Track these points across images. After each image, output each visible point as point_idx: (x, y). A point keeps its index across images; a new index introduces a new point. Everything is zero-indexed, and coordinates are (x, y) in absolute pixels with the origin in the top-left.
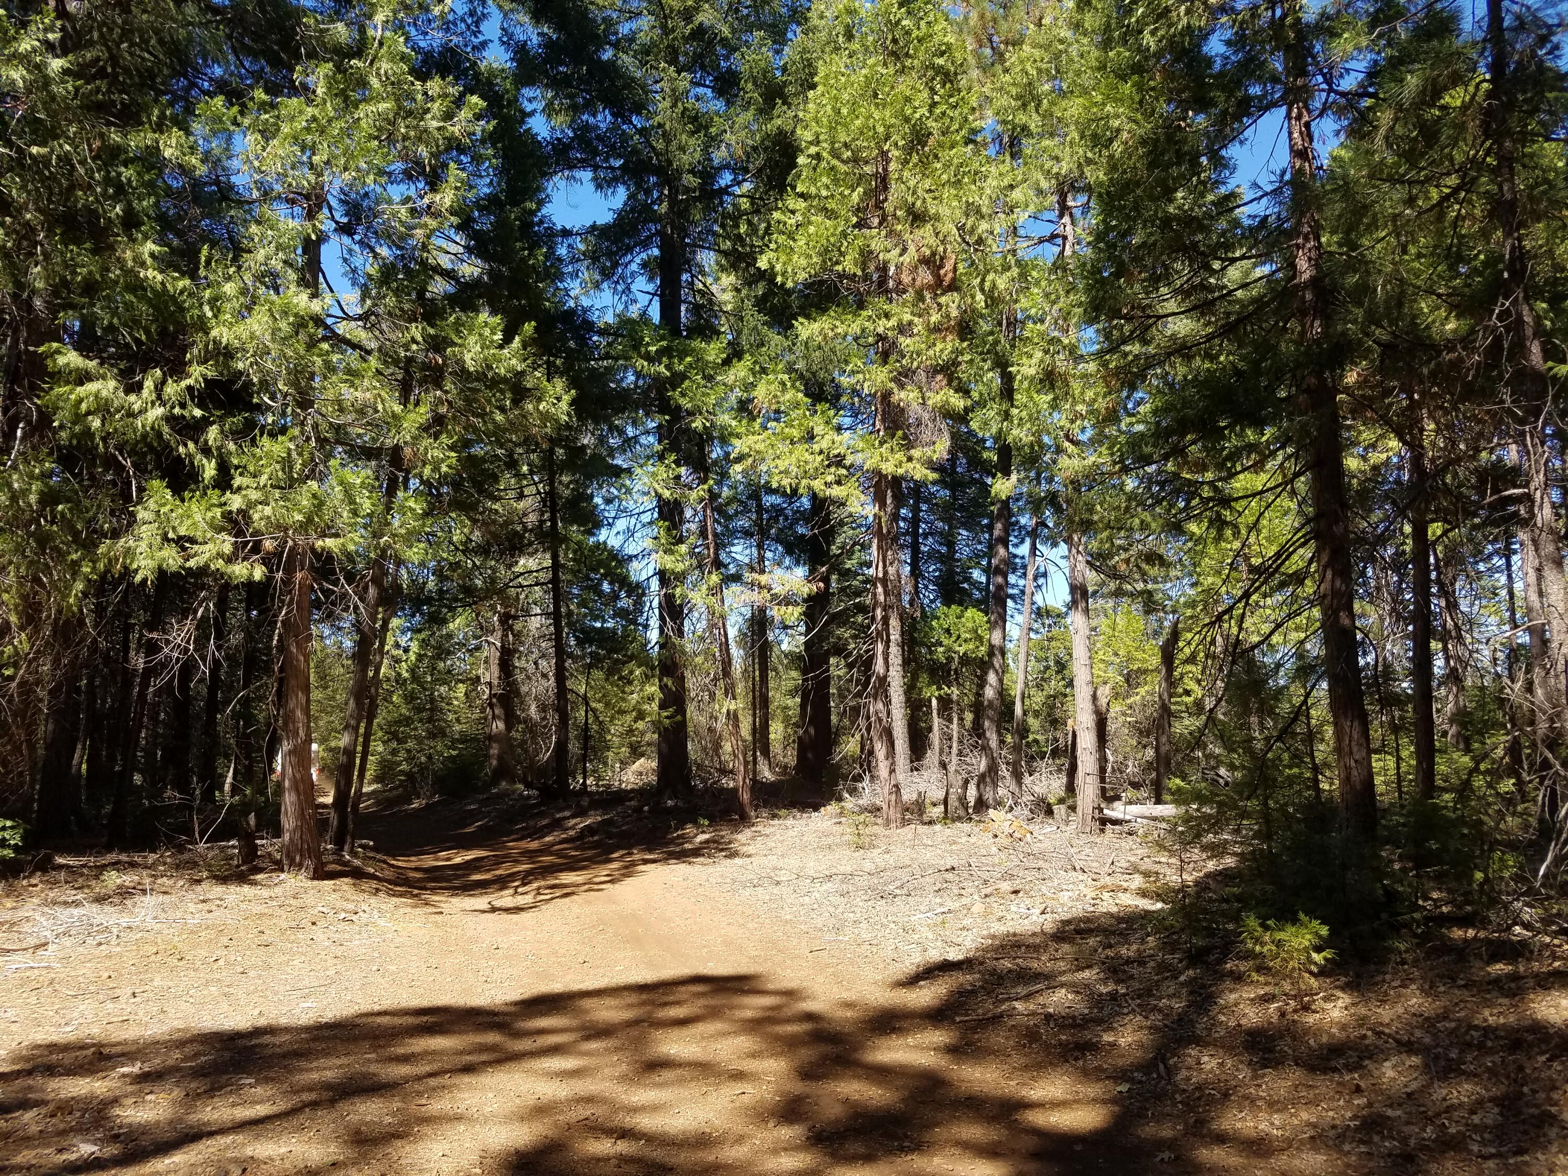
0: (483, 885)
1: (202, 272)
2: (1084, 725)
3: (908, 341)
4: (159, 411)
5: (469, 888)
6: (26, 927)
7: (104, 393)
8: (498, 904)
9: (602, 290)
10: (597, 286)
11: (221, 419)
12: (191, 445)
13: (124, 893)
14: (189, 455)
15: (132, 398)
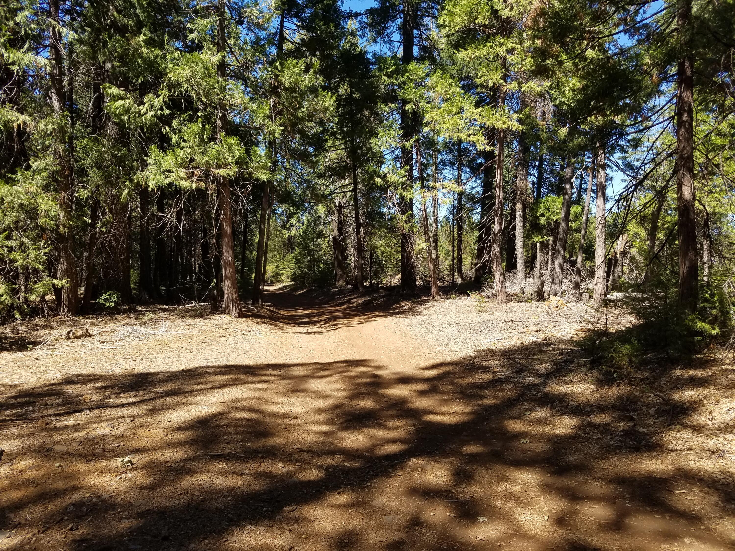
0: (305, 323)
1: (166, 47)
2: (599, 254)
3: (512, 57)
4: (153, 113)
5: (299, 324)
6: (116, 334)
7: (127, 105)
8: (310, 331)
9: (377, 42)
10: (375, 40)
11: (179, 116)
12: (167, 128)
13: (156, 321)
14: (167, 133)
15: (141, 107)
